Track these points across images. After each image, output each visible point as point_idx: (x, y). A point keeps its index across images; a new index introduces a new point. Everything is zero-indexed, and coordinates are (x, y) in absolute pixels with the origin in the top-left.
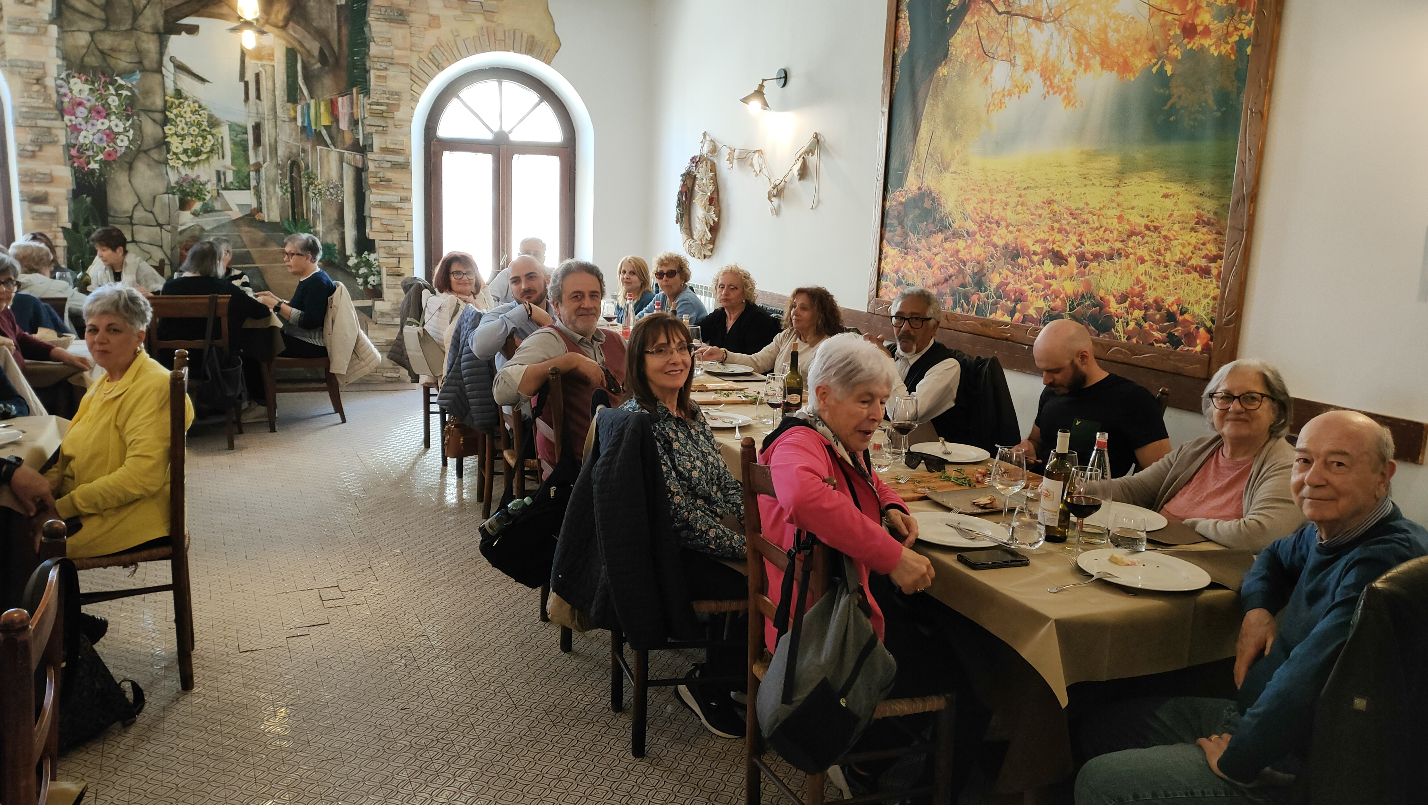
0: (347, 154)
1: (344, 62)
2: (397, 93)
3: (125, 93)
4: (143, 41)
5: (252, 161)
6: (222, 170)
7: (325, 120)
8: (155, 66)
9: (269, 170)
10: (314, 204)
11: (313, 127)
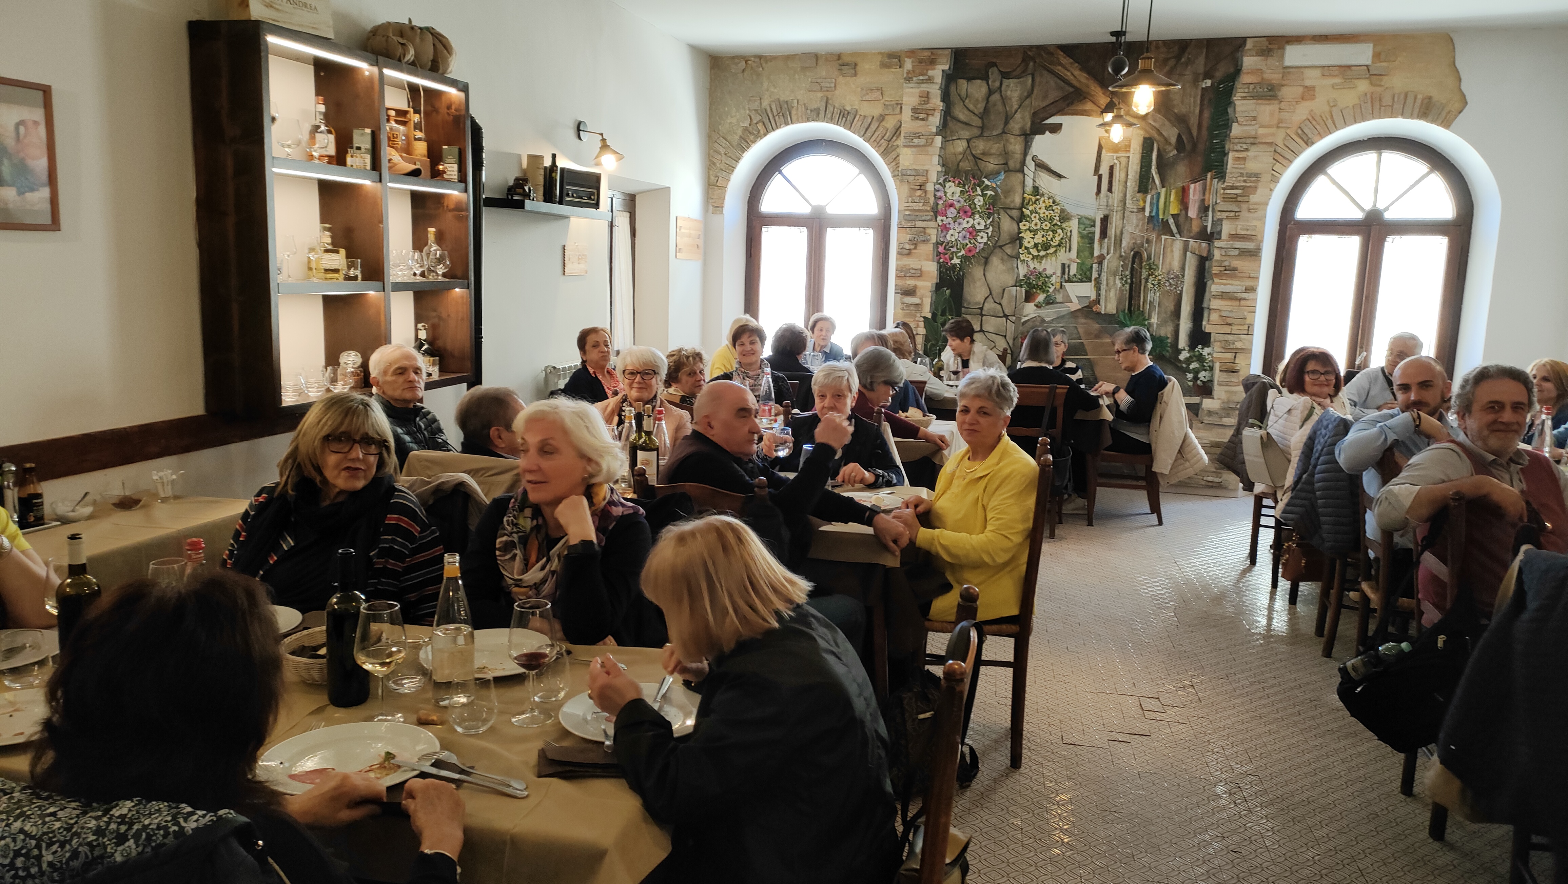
0: (1192, 242)
1: (1201, 147)
2: (1256, 175)
3: (989, 193)
4: (1011, 143)
5: (1096, 253)
6: (1067, 262)
7: (1174, 209)
8: (1018, 166)
9: (1112, 262)
10: (1152, 296)
11: (1161, 217)
